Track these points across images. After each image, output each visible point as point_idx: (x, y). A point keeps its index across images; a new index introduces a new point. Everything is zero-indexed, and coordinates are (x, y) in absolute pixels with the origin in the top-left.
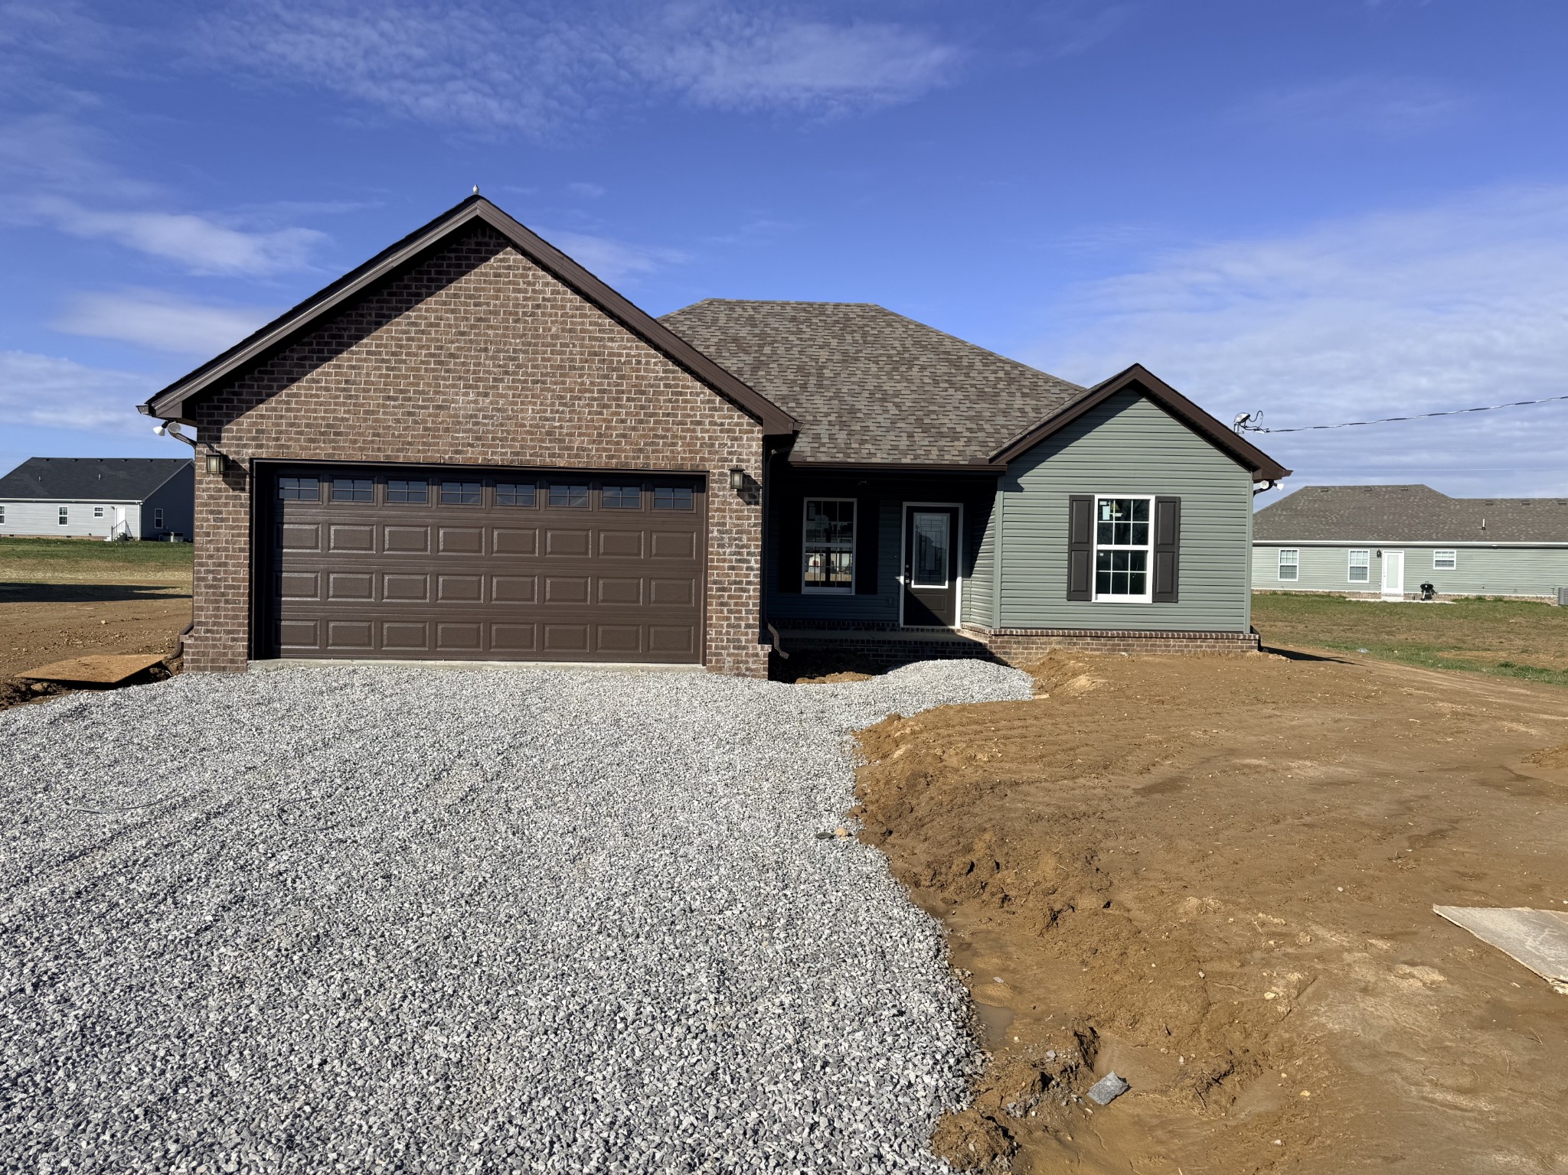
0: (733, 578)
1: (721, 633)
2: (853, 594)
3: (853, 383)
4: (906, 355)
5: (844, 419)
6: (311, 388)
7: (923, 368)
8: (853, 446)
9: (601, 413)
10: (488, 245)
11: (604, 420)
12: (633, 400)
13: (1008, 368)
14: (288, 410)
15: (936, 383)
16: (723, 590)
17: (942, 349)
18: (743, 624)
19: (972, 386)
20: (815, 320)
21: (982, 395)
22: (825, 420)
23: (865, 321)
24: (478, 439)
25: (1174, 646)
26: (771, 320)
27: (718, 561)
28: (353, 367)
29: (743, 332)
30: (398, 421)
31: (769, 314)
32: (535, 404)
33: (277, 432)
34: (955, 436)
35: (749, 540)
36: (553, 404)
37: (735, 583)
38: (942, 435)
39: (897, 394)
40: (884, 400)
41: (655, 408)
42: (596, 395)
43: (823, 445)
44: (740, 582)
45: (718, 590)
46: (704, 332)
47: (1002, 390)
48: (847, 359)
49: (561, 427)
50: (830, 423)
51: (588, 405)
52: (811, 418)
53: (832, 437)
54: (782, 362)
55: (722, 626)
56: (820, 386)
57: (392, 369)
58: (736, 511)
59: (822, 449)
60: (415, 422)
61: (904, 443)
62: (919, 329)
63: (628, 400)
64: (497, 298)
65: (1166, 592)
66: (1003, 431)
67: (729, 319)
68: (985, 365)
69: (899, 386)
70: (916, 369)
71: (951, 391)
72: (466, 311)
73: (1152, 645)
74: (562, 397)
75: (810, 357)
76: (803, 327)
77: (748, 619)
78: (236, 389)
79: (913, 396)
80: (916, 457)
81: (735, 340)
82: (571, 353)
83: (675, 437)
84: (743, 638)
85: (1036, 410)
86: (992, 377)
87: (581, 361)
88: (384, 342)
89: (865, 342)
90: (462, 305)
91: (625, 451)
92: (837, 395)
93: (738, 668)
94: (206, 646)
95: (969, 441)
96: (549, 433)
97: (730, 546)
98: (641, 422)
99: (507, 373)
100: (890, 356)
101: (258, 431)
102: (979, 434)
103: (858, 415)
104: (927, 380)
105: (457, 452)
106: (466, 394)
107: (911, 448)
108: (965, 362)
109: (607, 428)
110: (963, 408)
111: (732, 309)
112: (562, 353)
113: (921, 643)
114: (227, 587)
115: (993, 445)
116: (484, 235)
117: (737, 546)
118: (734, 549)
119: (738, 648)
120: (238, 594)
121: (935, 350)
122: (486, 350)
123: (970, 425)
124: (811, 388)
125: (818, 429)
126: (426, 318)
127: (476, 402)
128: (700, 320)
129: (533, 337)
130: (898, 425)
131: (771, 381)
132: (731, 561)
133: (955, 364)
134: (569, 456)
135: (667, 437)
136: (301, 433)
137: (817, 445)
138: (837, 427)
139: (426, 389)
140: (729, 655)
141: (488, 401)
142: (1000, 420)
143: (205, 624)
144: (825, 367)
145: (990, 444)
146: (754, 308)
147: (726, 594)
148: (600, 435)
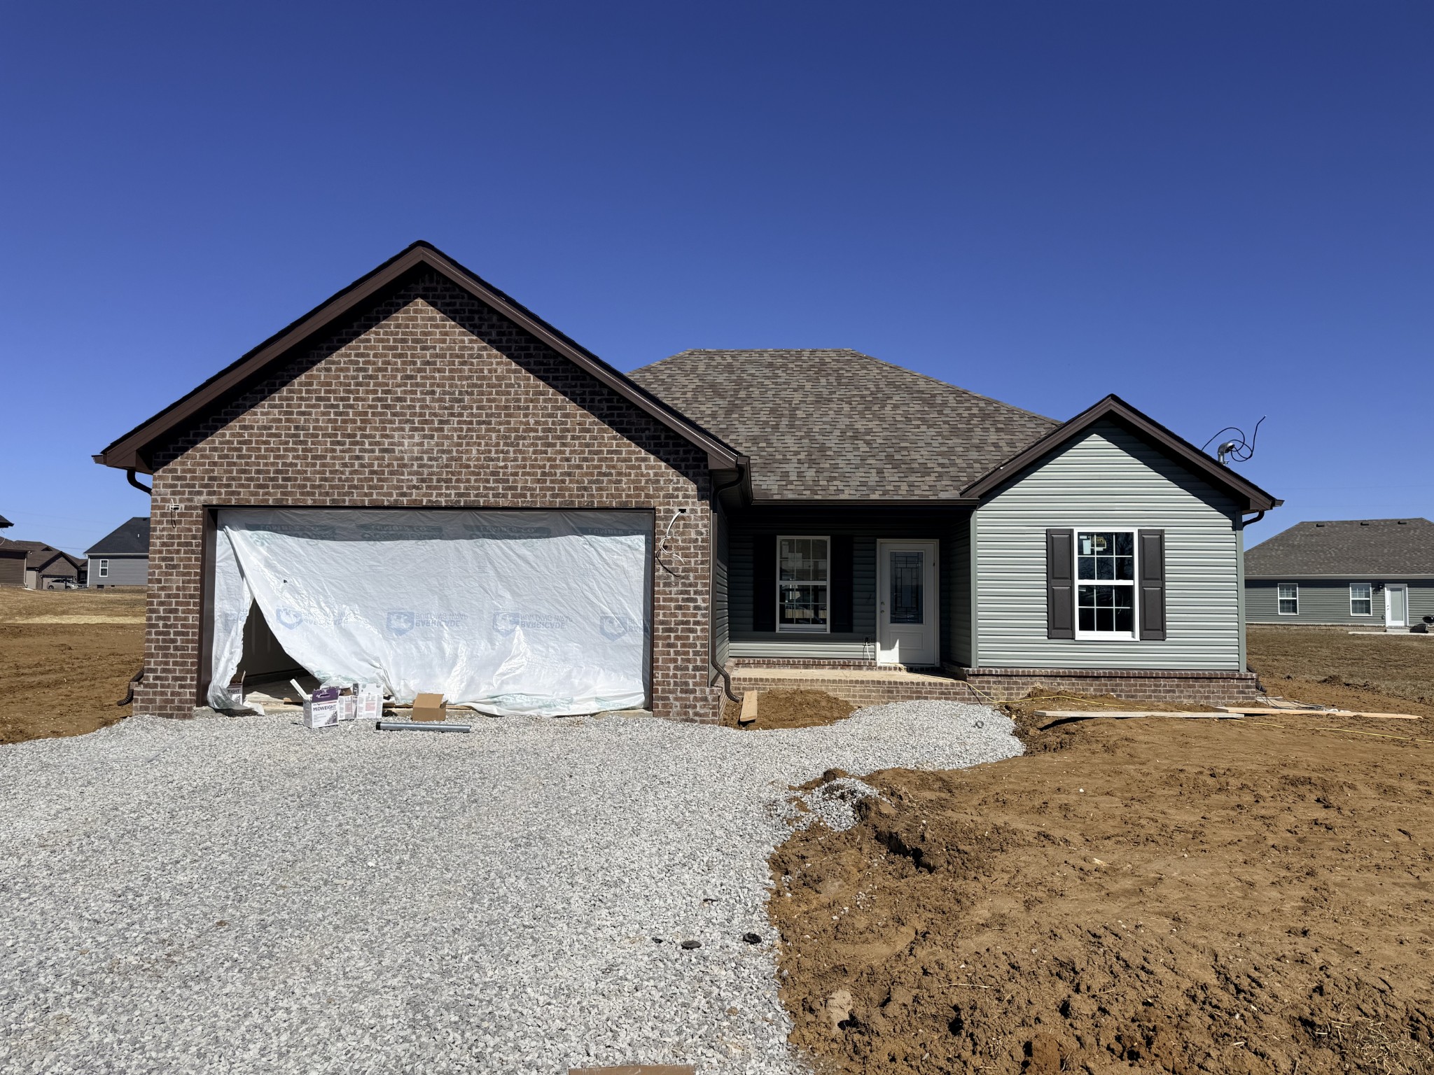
0: (680, 618)
1: (667, 676)
2: (828, 631)
3: (825, 423)
4: (880, 395)
5: (813, 457)
6: (262, 435)
7: (895, 407)
8: (821, 483)
9: (546, 452)
10: (436, 290)
11: (549, 459)
12: (578, 438)
13: (982, 404)
14: (239, 457)
15: (909, 420)
16: (670, 630)
17: (916, 388)
18: (691, 666)
19: (945, 422)
20: (791, 365)
21: (955, 431)
22: (795, 459)
23: (840, 365)
24: (423, 481)
25: (1165, 686)
26: (747, 366)
27: (665, 600)
28: (303, 413)
29: (720, 379)
30: (345, 465)
31: (746, 361)
32: (479, 444)
33: (228, 479)
34: (926, 471)
35: (696, 578)
36: (498, 444)
37: (683, 623)
38: (913, 471)
39: (869, 432)
40: (855, 438)
41: (600, 445)
42: (540, 434)
43: (791, 483)
44: (687, 623)
45: (665, 630)
46: (683, 380)
47: (976, 426)
48: (820, 400)
49: (506, 467)
50: (799, 461)
51: (533, 444)
52: (781, 457)
53: (800, 475)
54: (756, 404)
55: (668, 668)
56: (791, 426)
57: (341, 414)
58: (683, 548)
59: (789, 487)
60: (362, 466)
61: (874, 477)
62: (893, 370)
63: (573, 438)
64: (444, 341)
65: (1155, 629)
66: (975, 465)
67: (708, 366)
68: (959, 402)
69: (871, 425)
70: (889, 408)
71: (924, 428)
72: (413, 356)
73: (1141, 685)
74: (507, 437)
75: (783, 399)
76: (779, 372)
77: (695, 660)
78: (191, 438)
79: (885, 434)
80: (885, 492)
81: (713, 386)
82: (516, 393)
83: (620, 474)
84: (691, 681)
85: (1011, 444)
86: (966, 414)
87: (526, 400)
88: (333, 387)
89: (839, 384)
90: (409, 349)
91: (570, 489)
92: (809, 434)
93: (686, 713)
94: (155, 693)
95: (940, 476)
96: (494, 474)
97: (677, 585)
98: (585, 460)
99: (452, 415)
100: (863, 397)
101: (211, 479)
102: (951, 469)
103: (828, 453)
104: (899, 418)
105: (404, 495)
106: (412, 437)
107: (880, 484)
108: (939, 400)
109: (551, 467)
110: (935, 444)
111: (712, 359)
112: (509, 393)
113: (896, 683)
114: (176, 633)
115: (966, 479)
116: (431, 280)
117: (684, 585)
118: (680, 588)
119: (686, 692)
120: (188, 641)
121: (909, 390)
122: (433, 393)
123: (941, 461)
124: (783, 428)
125: (787, 467)
126: (374, 363)
127: (421, 444)
128: (679, 368)
129: (478, 378)
130: (868, 462)
131: (744, 423)
132: (677, 600)
133: (929, 401)
134: (514, 496)
135: (611, 474)
136: (251, 479)
137: (784, 483)
138: (806, 465)
139: (373, 433)
140: (676, 699)
141: (433, 442)
142: (974, 455)
143: (154, 671)
144: (797, 409)
145: (961, 479)
146: (732, 357)
147: (672, 635)
148: (544, 474)
